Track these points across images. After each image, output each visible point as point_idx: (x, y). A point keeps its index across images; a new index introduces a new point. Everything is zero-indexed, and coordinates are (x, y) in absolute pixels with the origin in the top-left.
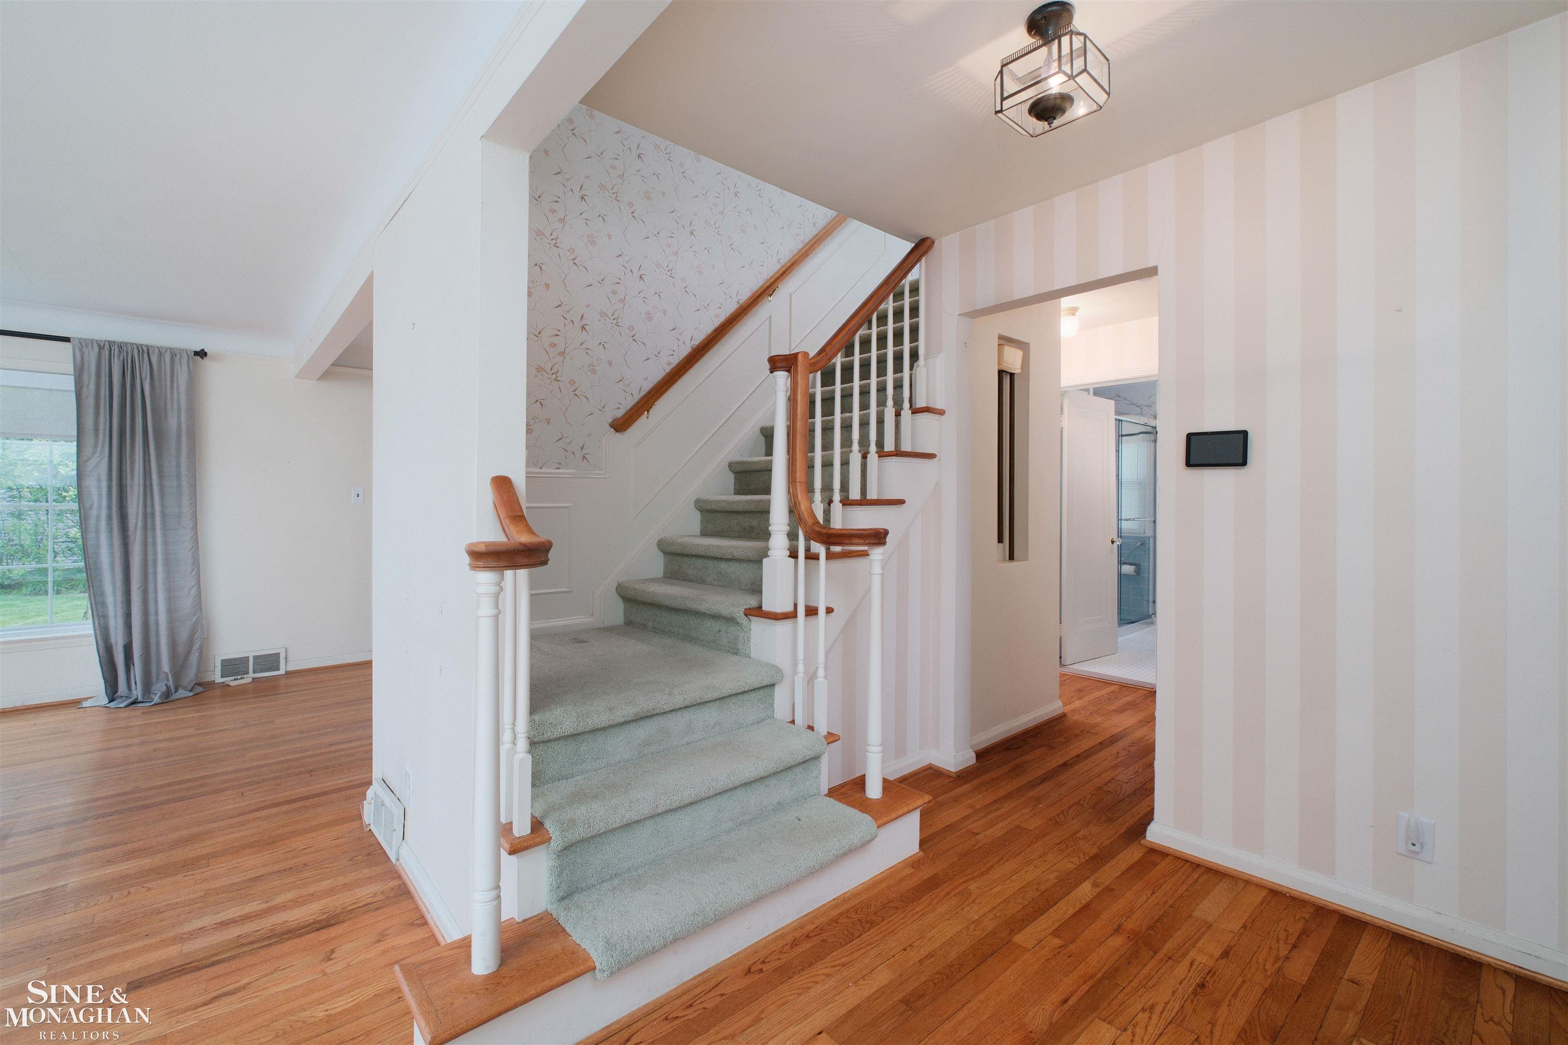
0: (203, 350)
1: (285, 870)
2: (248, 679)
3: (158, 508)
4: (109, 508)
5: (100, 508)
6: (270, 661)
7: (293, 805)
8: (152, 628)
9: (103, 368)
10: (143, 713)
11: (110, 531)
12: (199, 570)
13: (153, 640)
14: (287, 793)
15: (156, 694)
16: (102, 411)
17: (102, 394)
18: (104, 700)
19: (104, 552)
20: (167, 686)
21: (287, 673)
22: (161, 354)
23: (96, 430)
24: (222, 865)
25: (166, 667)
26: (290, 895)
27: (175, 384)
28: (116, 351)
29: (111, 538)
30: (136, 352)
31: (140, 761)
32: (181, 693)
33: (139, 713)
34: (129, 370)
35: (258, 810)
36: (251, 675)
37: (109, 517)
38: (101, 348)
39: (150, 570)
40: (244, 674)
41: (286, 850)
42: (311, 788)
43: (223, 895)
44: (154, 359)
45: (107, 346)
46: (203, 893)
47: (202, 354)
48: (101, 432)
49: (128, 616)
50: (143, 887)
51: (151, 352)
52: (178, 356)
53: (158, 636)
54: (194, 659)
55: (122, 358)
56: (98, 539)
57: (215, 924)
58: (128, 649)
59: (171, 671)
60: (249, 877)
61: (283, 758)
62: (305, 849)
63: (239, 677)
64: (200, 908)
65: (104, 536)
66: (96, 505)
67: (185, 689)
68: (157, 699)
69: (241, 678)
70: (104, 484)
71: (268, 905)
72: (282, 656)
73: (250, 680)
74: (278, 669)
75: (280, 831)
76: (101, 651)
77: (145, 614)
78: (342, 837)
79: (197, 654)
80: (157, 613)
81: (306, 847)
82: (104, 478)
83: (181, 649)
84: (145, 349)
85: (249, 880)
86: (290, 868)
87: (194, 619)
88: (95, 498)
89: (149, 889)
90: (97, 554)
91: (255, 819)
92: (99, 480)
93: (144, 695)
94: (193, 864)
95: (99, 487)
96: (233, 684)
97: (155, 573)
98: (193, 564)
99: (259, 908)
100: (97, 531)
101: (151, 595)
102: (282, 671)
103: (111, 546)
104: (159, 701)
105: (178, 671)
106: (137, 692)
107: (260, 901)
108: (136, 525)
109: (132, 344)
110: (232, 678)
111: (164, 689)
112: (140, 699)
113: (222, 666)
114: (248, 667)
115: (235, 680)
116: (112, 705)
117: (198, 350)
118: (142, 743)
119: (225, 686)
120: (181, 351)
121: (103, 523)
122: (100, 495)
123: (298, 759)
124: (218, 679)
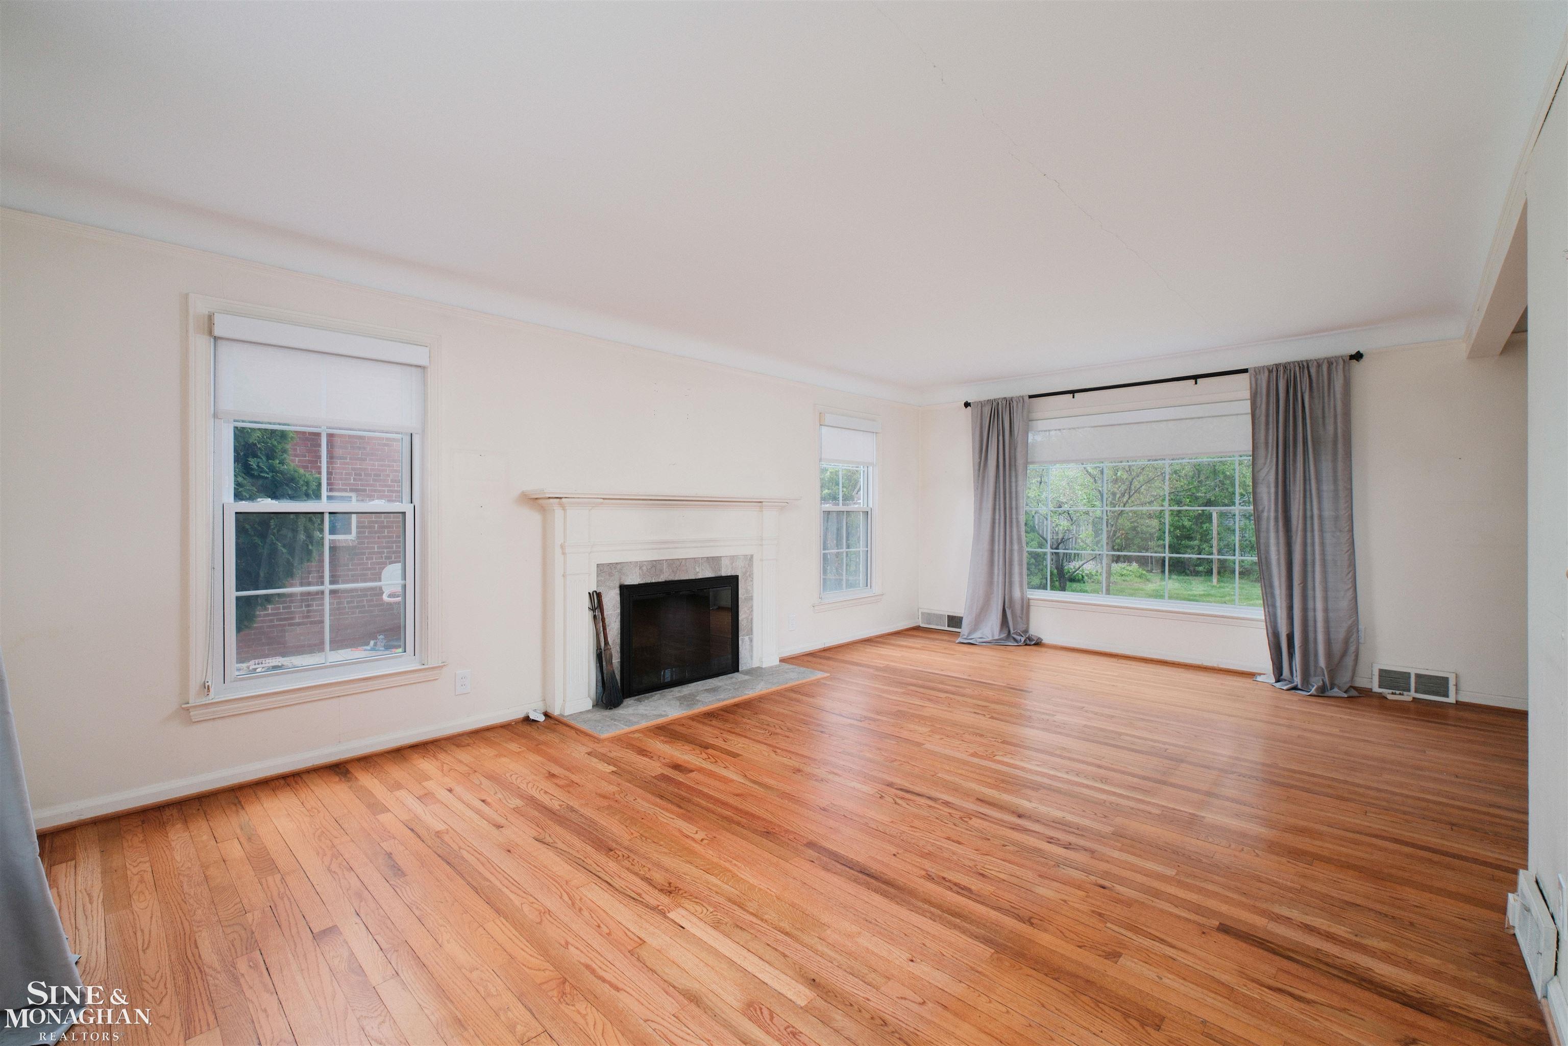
0: (1358, 352)
1: (1386, 916)
2: (1407, 697)
3: (1316, 512)
4: (1276, 511)
5: (1269, 511)
6: (1439, 684)
7: (1418, 851)
8: (1311, 623)
9: (1272, 388)
10: (1299, 700)
11: (1277, 532)
12: (1355, 573)
13: (1311, 635)
14: (1415, 835)
15: (1313, 686)
16: (1271, 426)
17: (1271, 412)
18: (1272, 680)
19: (1273, 549)
20: (1323, 681)
21: (1458, 703)
22: (1319, 366)
23: (1267, 443)
24: (1325, 872)
25: (1322, 663)
26: (1384, 945)
27: (1332, 391)
28: (1282, 371)
29: (1277, 538)
30: (1297, 369)
31: (1285, 742)
32: (1336, 692)
33: (1295, 698)
34: (1292, 385)
35: (1376, 836)
36: (1413, 694)
37: (1276, 519)
38: (1270, 371)
39: (1309, 569)
40: (1404, 690)
41: (1394, 895)
42: (1445, 843)
43: (1317, 901)
44: (1313, 371)
45: (1275, 369)
46: (1299, 887)
47: (1358, 356)
48: (1270, 445)
49: (1290, 608)
50: (1254, 851)
51: (1310, 365)
52: (1335, 364)
53: (1315, 631)
54: (1349, 660)
55: (1286, 377)
56: (1268, 538)
57: (1301, 923)
58: (1290, 637)
59: (1327, 667)
60: (1346, 898)
61: (1422, 795)
62: (1417, 907)
63: (1398, 692)
64: (1292, 899)
65: (1272, 535)
66: (1266, 508)
67: (1339, 688)
68: (1313, 691)
69: (1400, 694)
70: (1273, 490)
71: (1357, 939)
72: (1452, 683)
73: (1410, 699)
74: (1447, 696)
75: (1394, 871)
76: (1270, 635)
77: (1305, 610)
78: (1470, 921)
79: (1353, 657)
80: (1315, 610)
81: (1419, 905)
82: (1272, 485)
83: (1337, 648)
84: (1305, 364)
85: (1347, 903)
86: (1393, 917)
87: (1350, 622)
88: (1266, 503)
89: (1257, 855)
90: (1267, 552)
91: (1370, 845)
92: (1269, 487)
93: (1302, 685)
94: (1299, 855)
95: (1269, 493)
96: (1390, 697)
97: (1314, 572)
98: (1350, 566)
99: (1347, 936)
100: (1268, 531)
101: (1310, 593)
102: (1451, 699)
103: (1278, 544)
104: (1315, 693)
105: (1334, 669)
106: (1298, 680)
107: (1350, 930)
108: (1297, 527)
109: (1294, 363)
110: (1391, 691)
111: (1321, 683)
112: (1299, 686)
113: (1380, 676)
114: (1409, 684)
115: (1393, 693)
116: (1278, 685)
117: (1354, 352)
118: (1289, 727)
119: (1382, 697)
120: (1337, 358)
121: (1272, 523)
122: (1269, 501)
123: (1440, 803)
124: (1376, 689)
